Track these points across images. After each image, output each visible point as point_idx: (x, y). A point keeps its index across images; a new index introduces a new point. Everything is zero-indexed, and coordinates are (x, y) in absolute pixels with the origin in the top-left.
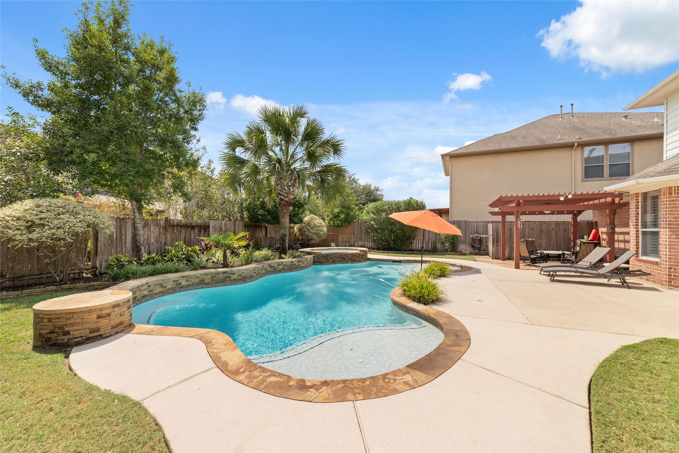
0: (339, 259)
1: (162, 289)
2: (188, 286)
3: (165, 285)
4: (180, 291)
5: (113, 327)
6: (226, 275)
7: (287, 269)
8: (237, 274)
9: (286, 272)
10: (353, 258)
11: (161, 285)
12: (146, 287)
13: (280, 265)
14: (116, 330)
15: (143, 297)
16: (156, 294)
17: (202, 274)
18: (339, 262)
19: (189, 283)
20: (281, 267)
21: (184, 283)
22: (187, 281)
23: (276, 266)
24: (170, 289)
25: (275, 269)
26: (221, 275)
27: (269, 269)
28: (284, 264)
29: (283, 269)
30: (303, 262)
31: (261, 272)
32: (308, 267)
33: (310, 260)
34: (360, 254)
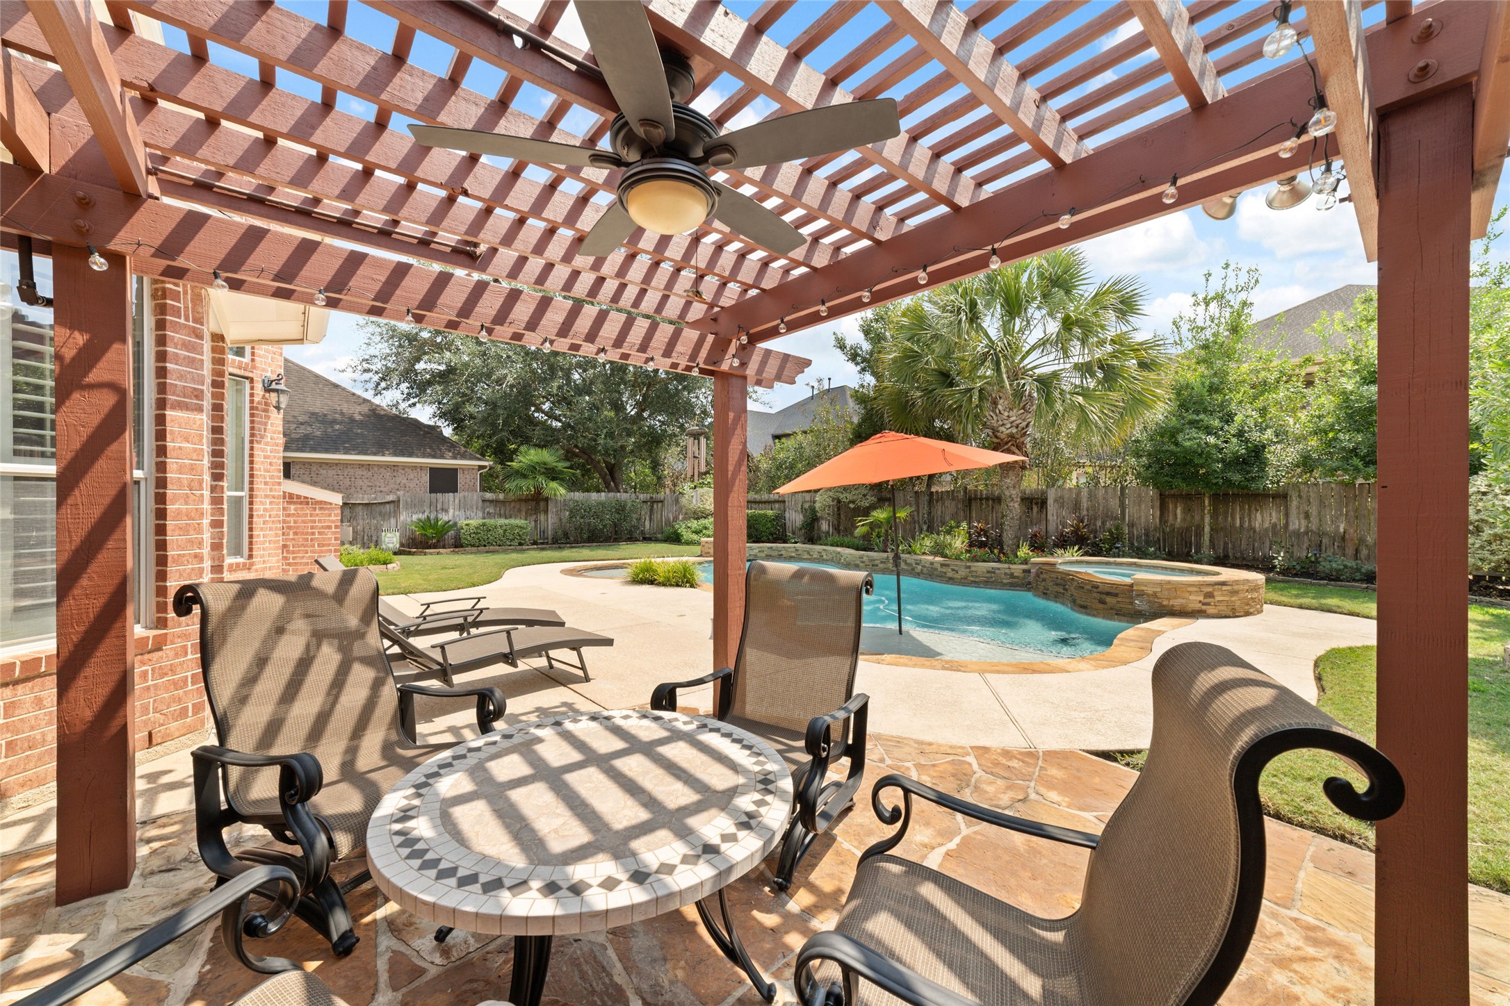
11: (809, 553)
15: (791, 557)
30: (953, 570)
31: (881, 566)
32: (976, 584)
33: (988, 572)
34: (1097, 587)
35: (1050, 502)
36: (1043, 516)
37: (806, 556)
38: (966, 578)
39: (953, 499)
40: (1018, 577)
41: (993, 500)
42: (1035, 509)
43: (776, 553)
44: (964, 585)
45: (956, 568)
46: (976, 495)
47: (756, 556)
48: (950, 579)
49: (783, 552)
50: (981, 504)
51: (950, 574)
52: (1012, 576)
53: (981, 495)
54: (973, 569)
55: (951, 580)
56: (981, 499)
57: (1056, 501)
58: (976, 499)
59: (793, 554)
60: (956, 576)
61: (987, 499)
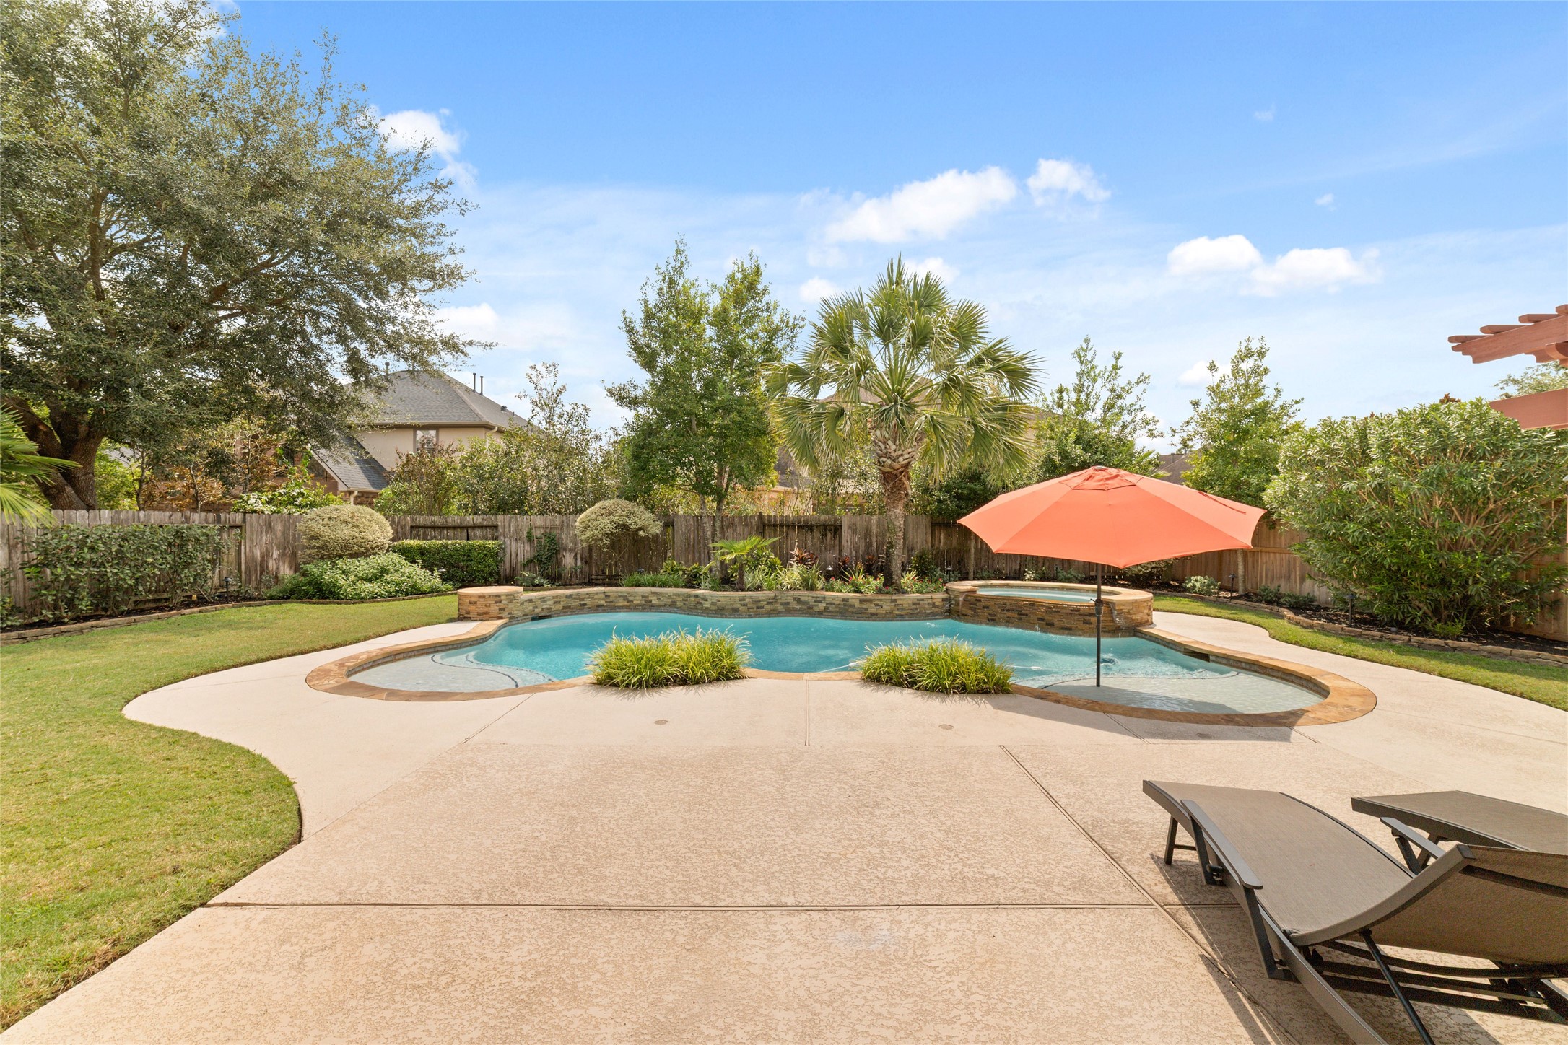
0: (1009, 614)
1: (626, 604)
2: (660, 606)
3: (630, 599)
4: (650, 611)
5: (479, 614)
6: (697, 600)
7: (836, 612)
8: (709, 602)
9: (833, 617)
10: (1048, 618)
11: (626, 598)
12: (603, 596)
13: (820, 602)
14: (481, 617)
16: (619, 607)
17: (675, 594)
18: (1008, 622)
19: (661, 603)
20: (822, 606)
21: (655, 601)
22: (659, 599)
23: (812, 603)
24: (637, 605)
25: (810, 608)
26: (693, 599)
27: (794, 605)
28: (829, 600)
29: (826, 610)
30: (877, 605)
31: (767, 607)
32: (901, 617)
33: (914, 604)
34: (1078, 610)
35: (845, 528)
36: (837, 542)
37: (622, 603)
38: (891, 612)
39: (746, 525)
40: (938, 606)
41: (788, 526)
42: (829, 536)
43: (577, 603)
44: (888, 620)
45: (881, 603)
46: (769, 521)
47: (549, 609)
48: (873, 614)
49: (587, 601)
50: (775, 530)
51: (872, 610)
52: (934, 605)
53: (775, 520)
54: (898, 602)
55: (874, 617)
56: (775, 525)
57: (849, 527)
58: (769, 525)
59: (602, 602)
60: (881, 611)
61: (782, 525)
